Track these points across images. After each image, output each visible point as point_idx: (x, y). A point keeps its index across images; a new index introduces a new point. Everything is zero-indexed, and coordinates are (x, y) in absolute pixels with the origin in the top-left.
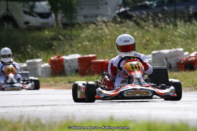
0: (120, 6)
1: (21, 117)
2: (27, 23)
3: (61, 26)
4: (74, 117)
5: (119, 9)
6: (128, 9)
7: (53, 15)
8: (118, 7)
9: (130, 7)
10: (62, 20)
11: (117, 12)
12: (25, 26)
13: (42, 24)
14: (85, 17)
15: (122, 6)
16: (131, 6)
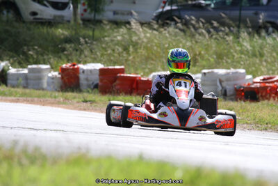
0: (165, 3)
1: (16, 143)
2: (34, 14)
3: (81, 22)
4: (88, 150)
5: (163, 7)
6: (174, 8)
7: (72, 6)
8: (163, 5)
9: (178, 6)
10: (82, 15)
11: (160, 10)
12: (32, 18)
13: (55, 16)
14: (115, 13)
15: (167, 4)
16: (179, 4)
